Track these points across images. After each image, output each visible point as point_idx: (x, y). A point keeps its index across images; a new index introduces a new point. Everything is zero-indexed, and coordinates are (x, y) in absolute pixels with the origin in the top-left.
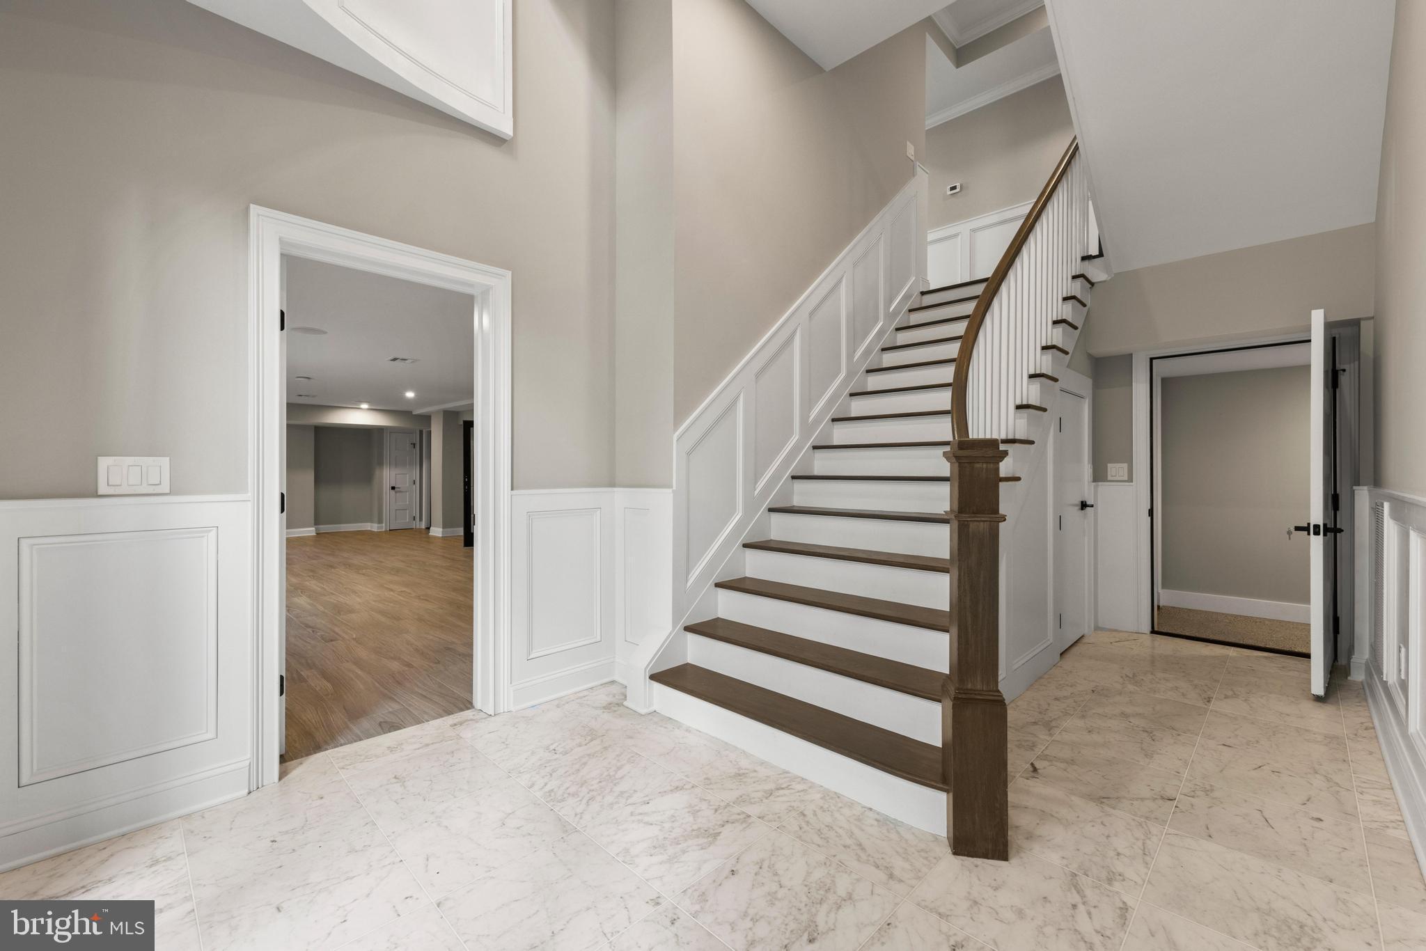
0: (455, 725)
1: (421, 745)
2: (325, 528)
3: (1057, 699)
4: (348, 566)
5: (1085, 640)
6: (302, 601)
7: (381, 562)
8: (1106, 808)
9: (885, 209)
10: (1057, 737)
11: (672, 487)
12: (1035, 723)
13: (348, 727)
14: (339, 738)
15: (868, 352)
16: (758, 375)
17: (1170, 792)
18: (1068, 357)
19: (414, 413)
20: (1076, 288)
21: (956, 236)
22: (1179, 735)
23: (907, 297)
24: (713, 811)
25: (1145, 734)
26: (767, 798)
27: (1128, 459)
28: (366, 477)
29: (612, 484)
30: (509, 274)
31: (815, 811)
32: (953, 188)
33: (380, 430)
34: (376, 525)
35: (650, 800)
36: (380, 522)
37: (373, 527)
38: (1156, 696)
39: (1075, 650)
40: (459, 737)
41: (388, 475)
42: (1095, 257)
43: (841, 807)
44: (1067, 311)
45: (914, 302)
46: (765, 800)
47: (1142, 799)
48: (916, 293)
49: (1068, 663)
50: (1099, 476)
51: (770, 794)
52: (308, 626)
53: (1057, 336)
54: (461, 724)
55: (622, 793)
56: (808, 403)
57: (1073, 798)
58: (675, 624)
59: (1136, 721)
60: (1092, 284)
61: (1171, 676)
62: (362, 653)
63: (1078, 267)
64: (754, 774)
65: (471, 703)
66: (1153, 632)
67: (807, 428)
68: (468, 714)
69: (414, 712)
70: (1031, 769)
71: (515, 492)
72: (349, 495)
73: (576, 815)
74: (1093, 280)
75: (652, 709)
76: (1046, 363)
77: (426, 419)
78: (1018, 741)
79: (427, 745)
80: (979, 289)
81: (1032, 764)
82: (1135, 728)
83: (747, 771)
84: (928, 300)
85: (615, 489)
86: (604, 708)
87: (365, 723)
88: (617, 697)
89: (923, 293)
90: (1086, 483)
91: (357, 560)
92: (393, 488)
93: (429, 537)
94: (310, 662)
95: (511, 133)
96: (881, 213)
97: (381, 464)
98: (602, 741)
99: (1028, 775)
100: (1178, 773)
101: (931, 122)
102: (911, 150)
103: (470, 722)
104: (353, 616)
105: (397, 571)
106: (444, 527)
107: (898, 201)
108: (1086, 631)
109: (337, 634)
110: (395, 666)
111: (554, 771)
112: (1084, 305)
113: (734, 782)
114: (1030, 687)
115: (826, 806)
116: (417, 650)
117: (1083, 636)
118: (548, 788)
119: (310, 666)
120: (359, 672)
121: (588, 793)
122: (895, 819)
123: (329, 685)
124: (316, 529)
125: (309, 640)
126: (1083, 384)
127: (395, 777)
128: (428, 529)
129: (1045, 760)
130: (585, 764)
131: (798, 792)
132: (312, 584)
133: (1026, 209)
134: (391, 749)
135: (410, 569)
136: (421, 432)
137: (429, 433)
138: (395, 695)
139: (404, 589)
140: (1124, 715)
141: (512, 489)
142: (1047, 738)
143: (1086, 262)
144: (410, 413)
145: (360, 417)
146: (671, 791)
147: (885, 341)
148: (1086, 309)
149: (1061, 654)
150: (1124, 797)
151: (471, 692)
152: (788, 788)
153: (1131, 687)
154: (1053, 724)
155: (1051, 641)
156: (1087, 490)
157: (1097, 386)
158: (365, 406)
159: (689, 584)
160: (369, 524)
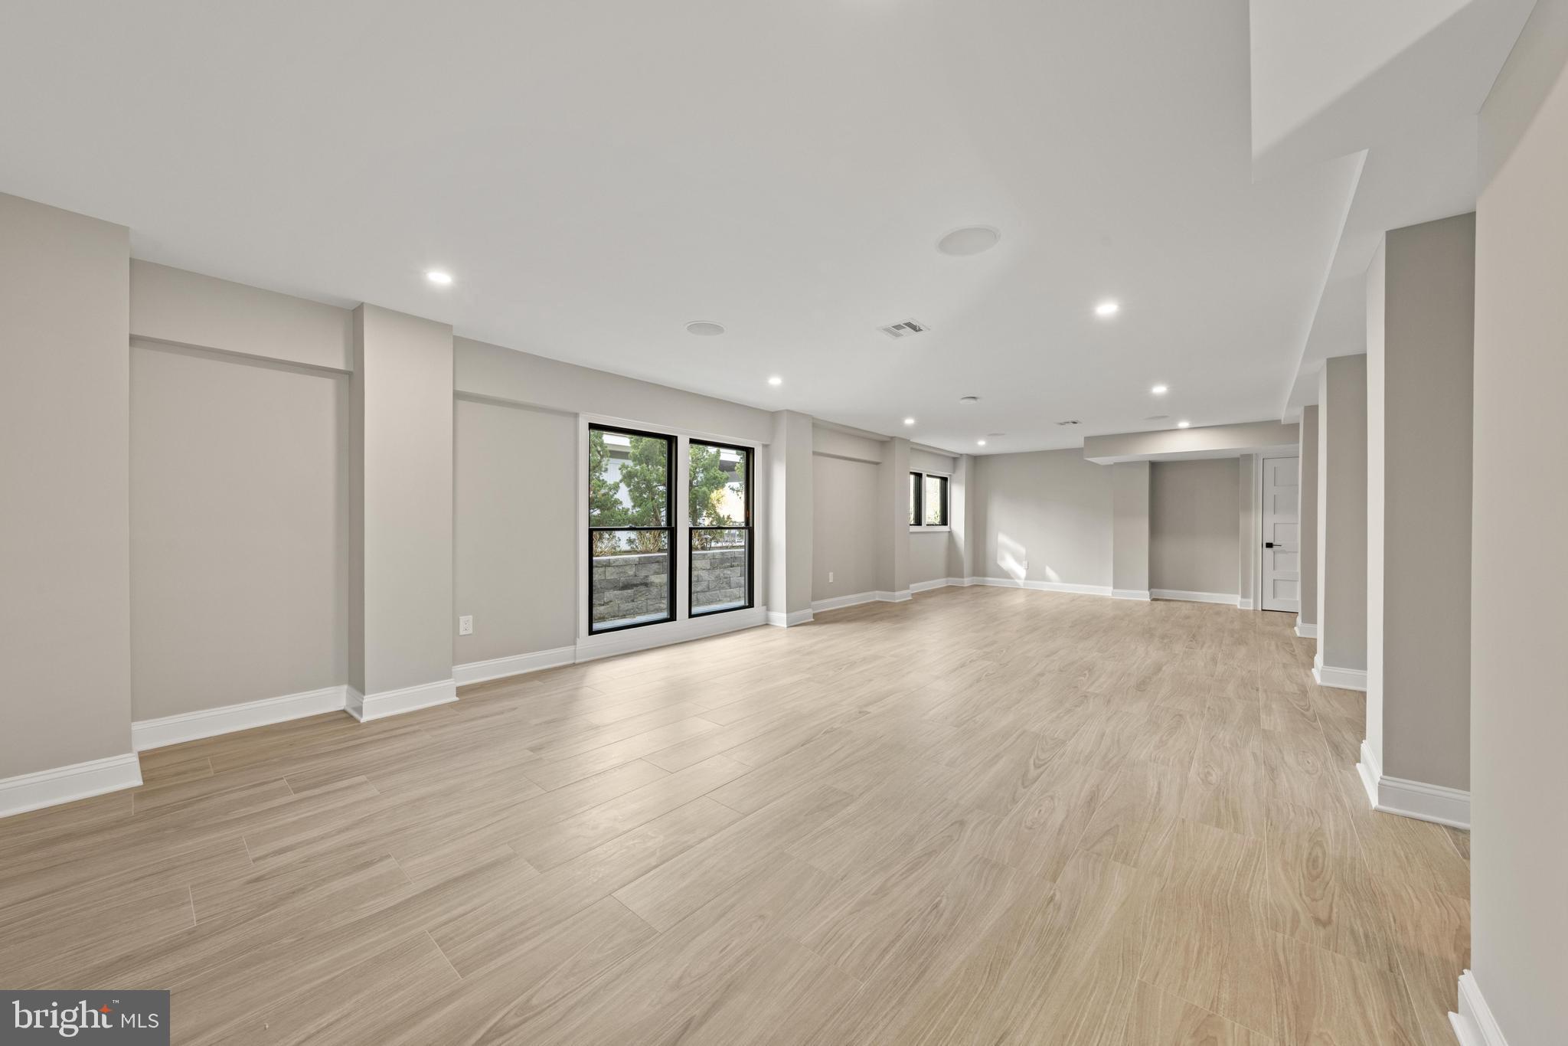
34: (1241, 599)
36: (1246, 595)
37: (1238, 602)
41: (1258, 525)
92: (1270, 545)
97: (1247, 508)
124: (1151, 593)
158: (1184, 424)
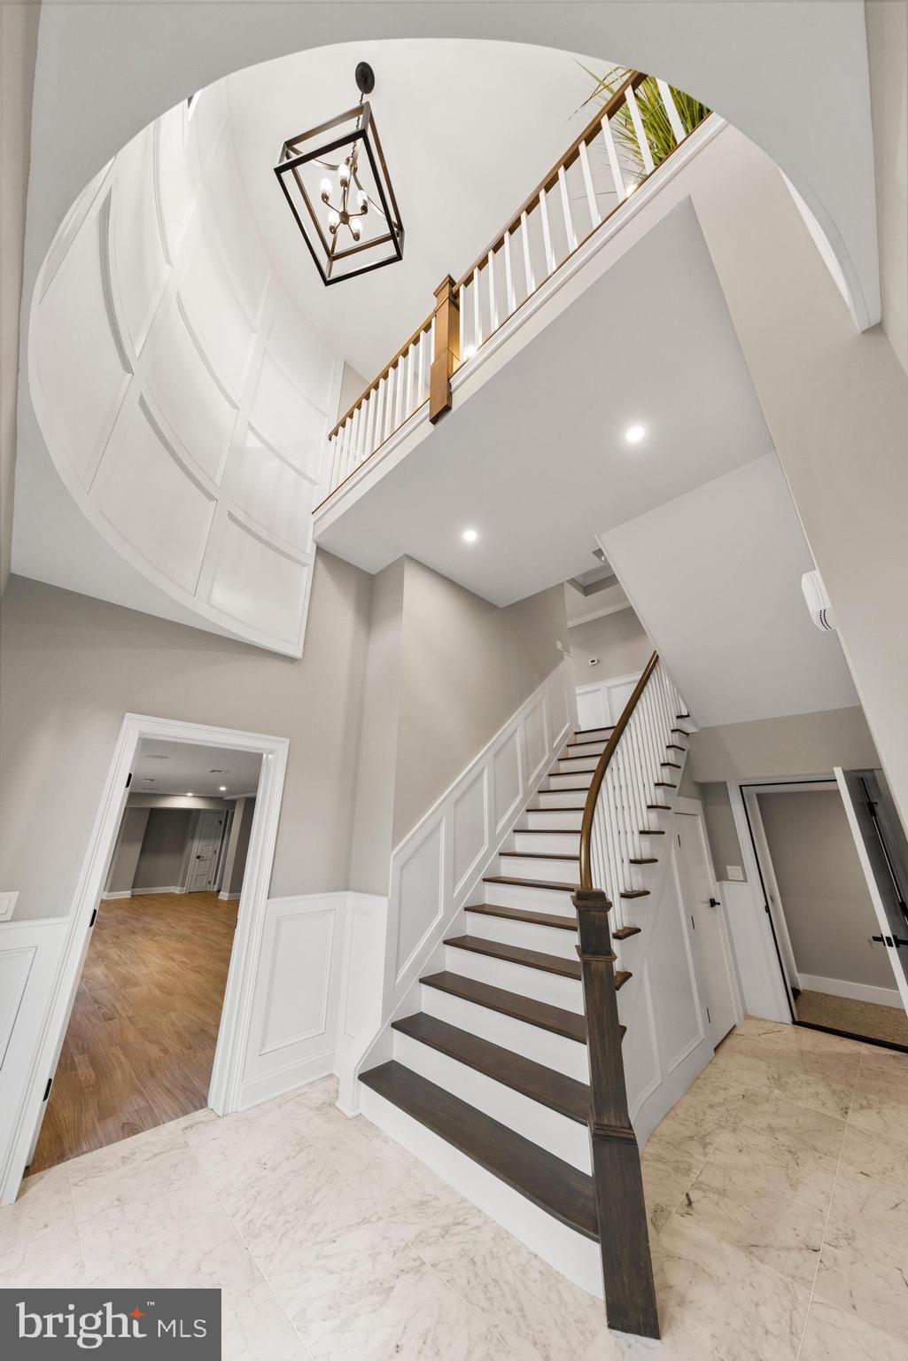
0: (187, 1128)
1: (151, 1155)
2: (140, 891)
3: (711, 1106)
4: (147, 932)
5: (736, 1031)
6: (99, 971)
7: (173, 928)
8: (756, 1262)
9: (545, 682)
10: (710, 1158)
11: (387, 895)
12: (691, 1138)
13: (95, 1131)
14: (83, 1144)
15: (539, 777)
16: (456, 804)
17: (814, 1242)
18: (677, 790)
19: (225, 799)
20: (676, 739)
21: (598, 690)
22: (820, 1158)
23: (565, 735)
24: (392, 1254)
25: (790, 1156)
26: (443, 1237)
27: (740, 862)
28: (180, 848)
29: (346, 889)
30: (287, 741)
31: (484, 1258)
32: (592, 661)
33: (198, 811)
34: (179, 888)
35: (338, 1236)
36: (182, 886)
37: (176, 890)
38: (800, 1104)
39: (729, 1042)
40: (186, 1145)
41: (197, 847)
42: (686, 716)
43: (509, 1253)
44: (671, 756)
45: (571, 739)
46: (441, 1241)
47: (788, 1249)
48: (572, 733)
49: (721, 1060)
50: (721, 876)
51: (446, 1230)
52: (96, 1001)
53: (666, 775)
54: (192, 1128)
55: (314, 1225)
56: (495, 820)
57: (723, 1243)
58: (383, 1021)
59: (783, 1138)
60: (688, 734)
61: (812, 1078)
62: (132, 1035)
63: (675, 724)
64: (434, 1203)
65: (206, 1100)
66: (794, 1022)
67: (494, 839)
68: (199, 1115)
69: (155, 1109)
70: (686, 1202)
71: (270, 900)
72: (164, 863)
73: (267, 1256)
74: (688, 731)
75: (358, 1112)
76: (659, 796)
77: (233, 803)
78: (676, 1162)
79: (156, 1155)
80: (609, 734)
81: (687, 1195)
82: (781, 1147)
83: (430, 1198)
84: (580, 739)
85: (348, 893)
86: (318, 1109)
87: (111, 1125)
88: (331, 1095)
89: (576, 733)
90: (711, 883)
91: (157, 925)
92: (198, 857)
93: (218, 901)
94: (85, 1046)
95: (301, 656)
96: (542, 684)
97: (193, 838)
98: (308, 1153)
99: (682, 1211)
100: (821, 1211)
101: (570, 624)
102: (559, 645)
103: (200, 1125)
104: (135, 990)
105: (182, 938)
106: (230, 892)
107: (553, 676)
108: (736, 1021)
109: (117, 1011)
110: (154, 1051)
111: (259, 1193)
112: (684, 750)
113: (416, 1214)
114: (688, 1091)
115: (495, 1250)
116: (176, 1032)
117: (735, 1026)
118: (249, 1217)
119: (84, 1050)
120: (123, 1058)
121: (283, 1225)
122: (557, 1272)
123: (93, 1074)
124: (132, 892)
125: (92, 1018)
126: (694, 806)
127: (118, 1199)
128: (219, 891)
129: (699, 1189)
130: (288, 1184)
131: (472, 1229)
132: (113, 953)
133: (639, 677)
134: (124, 1160)
135: (194, 937)
136: (228, 812)
137: (234, 812)
138: (144, 1087)
139: (184, 959)
140: (771, 1129)
141: (268, 898)
142: (702, 1158)
143: (680, 720)
144: (222, 798)
145: (186, 802)
146: (359, 1224)
147: (551, 768)
148: (686, 752)
149: (716, 1049)
150: (772, 1246)
151: (208, 1085)
152: (463, 1223)
153: (777, 1092)
154: (708, 1139)
155: (703, 1037)
156: (714, 889)
157: (705, 806)
158: (190, 794)
159: (397, 981)
160: (174, 887)
